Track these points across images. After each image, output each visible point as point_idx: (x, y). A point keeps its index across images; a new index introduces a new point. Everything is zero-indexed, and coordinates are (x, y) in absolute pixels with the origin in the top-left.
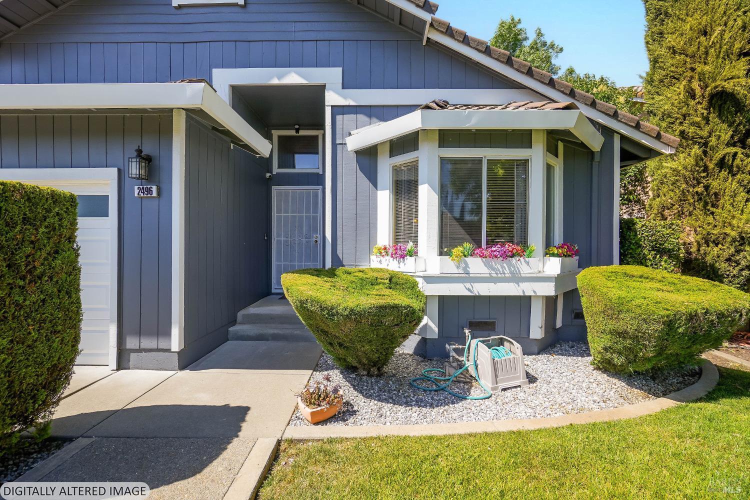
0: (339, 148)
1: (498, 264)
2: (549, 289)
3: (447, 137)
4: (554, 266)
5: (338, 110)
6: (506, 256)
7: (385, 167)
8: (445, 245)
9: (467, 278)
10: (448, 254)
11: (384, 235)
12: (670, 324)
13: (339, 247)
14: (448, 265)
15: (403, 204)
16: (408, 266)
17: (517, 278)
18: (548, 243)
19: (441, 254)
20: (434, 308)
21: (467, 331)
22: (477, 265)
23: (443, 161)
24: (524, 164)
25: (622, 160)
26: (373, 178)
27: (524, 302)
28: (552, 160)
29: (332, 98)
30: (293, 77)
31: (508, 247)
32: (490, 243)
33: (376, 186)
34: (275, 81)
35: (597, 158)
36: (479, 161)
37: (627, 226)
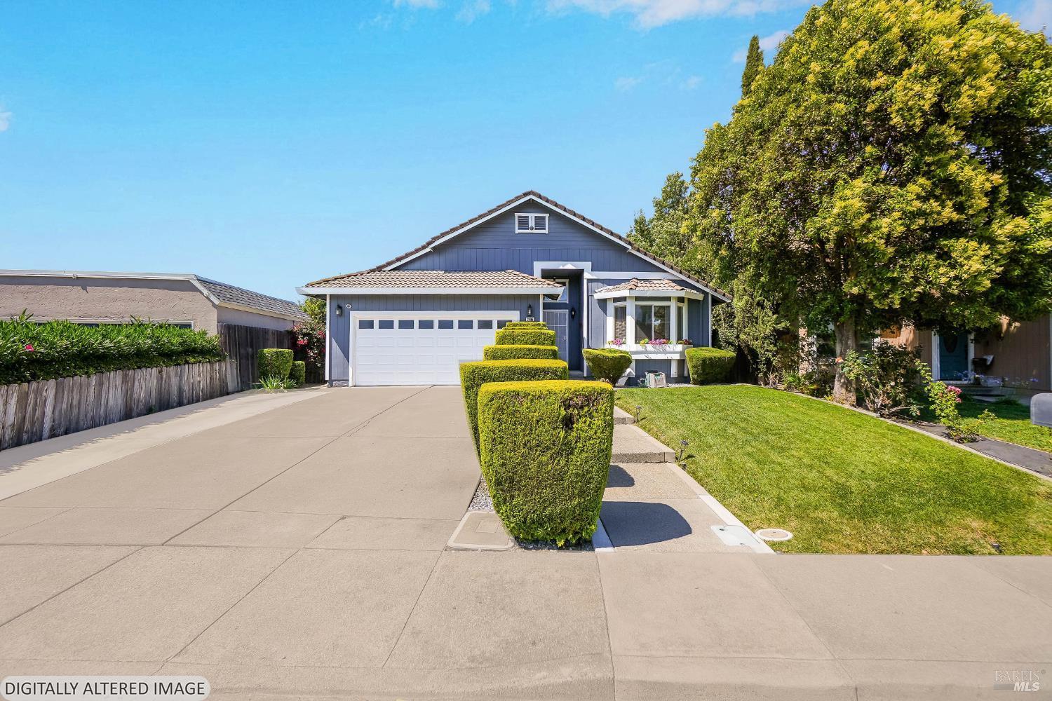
0: (590, 297)
1: (658, 347)
2: (677, 357)
3: (637, 299)
4: (680, 348)
5: (590, 281)
6: (660, 344)
7: (611, 307)
8: (637, 340)
9: (646, 352)
10: (639, 343)
11: (610, 335)
12: (704, 361)
13: (590, 341)
14: (639, 347)
15: (619, 323)
16: (623, 348)
17: (665, 352)
18: (679, 338)
19: (636, 343)
20: (633, 364)
21: (646, 373)
22: (650, 347)
23: (636, 306)
24: (669, 307)
25: (712, 303)
26: (605, 311)
27: (669, 362)
28: (681, 305)
29: (587, 276)
30: (569, 266)
31: (662, 340)
32: (655, 339)
33: (606, 314)
34: (561, 268)
35: (701, 303)
36: (651, 307)
37: (715, 333)
